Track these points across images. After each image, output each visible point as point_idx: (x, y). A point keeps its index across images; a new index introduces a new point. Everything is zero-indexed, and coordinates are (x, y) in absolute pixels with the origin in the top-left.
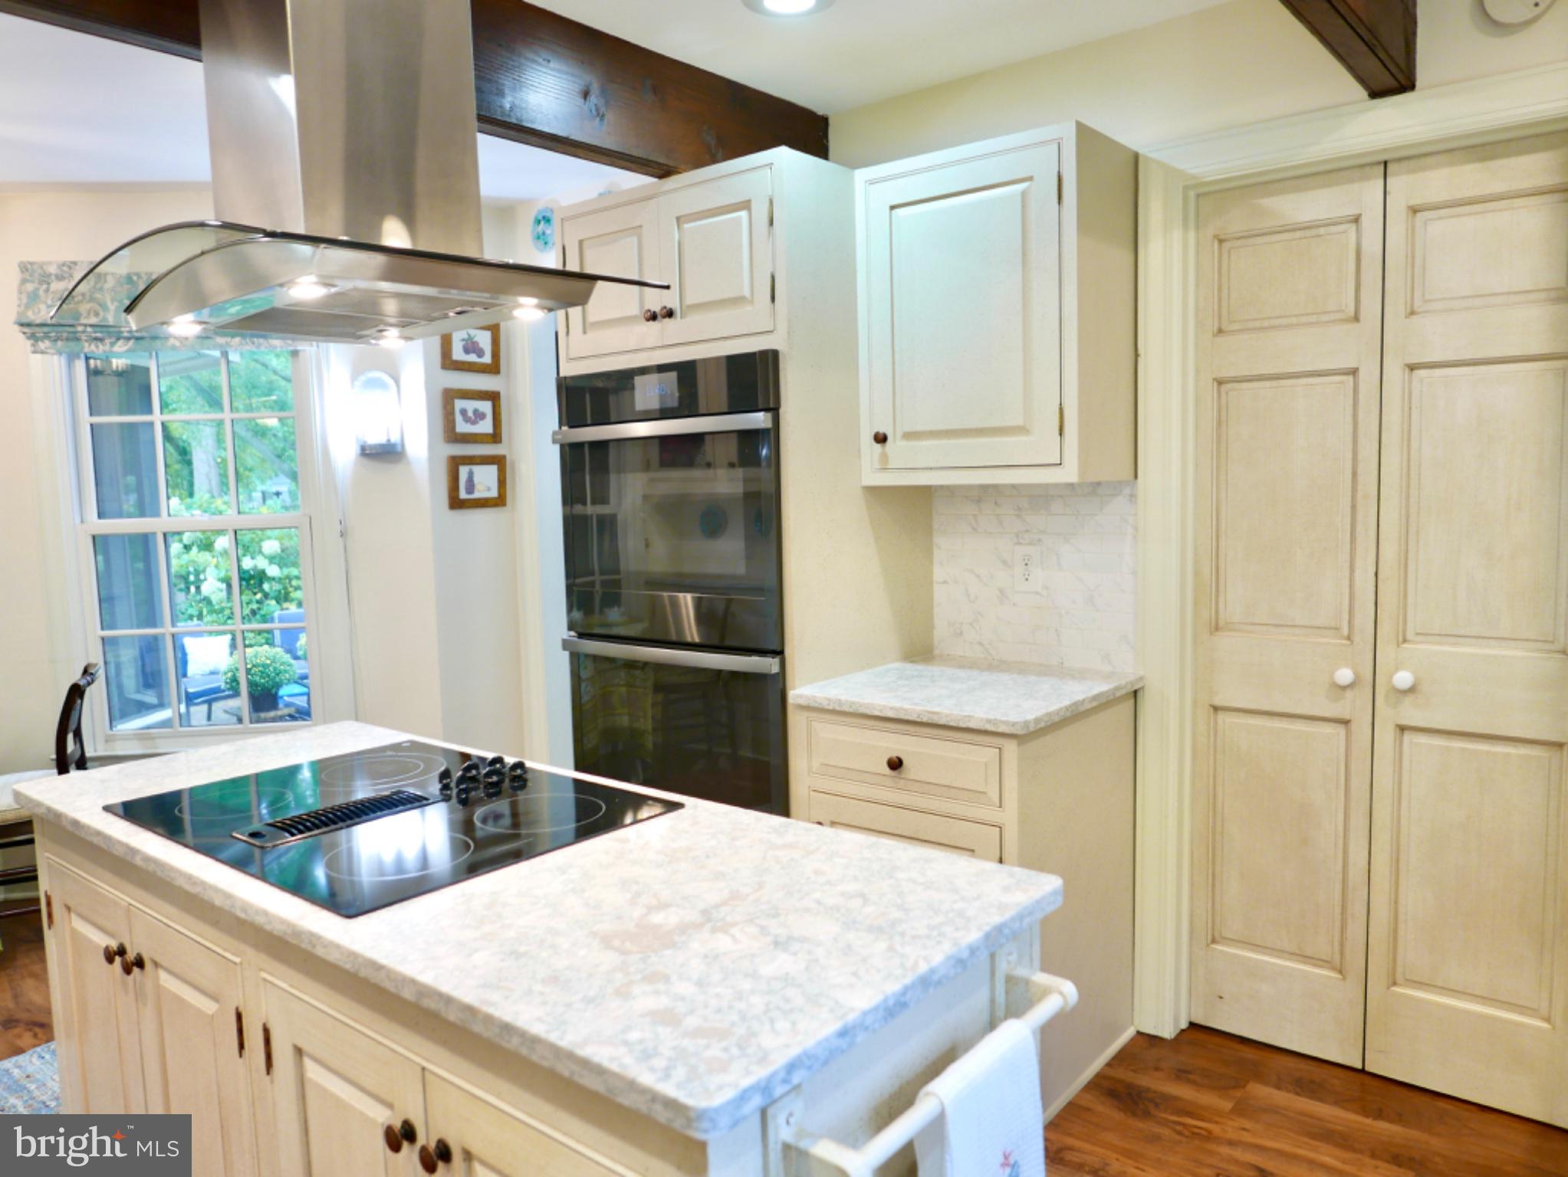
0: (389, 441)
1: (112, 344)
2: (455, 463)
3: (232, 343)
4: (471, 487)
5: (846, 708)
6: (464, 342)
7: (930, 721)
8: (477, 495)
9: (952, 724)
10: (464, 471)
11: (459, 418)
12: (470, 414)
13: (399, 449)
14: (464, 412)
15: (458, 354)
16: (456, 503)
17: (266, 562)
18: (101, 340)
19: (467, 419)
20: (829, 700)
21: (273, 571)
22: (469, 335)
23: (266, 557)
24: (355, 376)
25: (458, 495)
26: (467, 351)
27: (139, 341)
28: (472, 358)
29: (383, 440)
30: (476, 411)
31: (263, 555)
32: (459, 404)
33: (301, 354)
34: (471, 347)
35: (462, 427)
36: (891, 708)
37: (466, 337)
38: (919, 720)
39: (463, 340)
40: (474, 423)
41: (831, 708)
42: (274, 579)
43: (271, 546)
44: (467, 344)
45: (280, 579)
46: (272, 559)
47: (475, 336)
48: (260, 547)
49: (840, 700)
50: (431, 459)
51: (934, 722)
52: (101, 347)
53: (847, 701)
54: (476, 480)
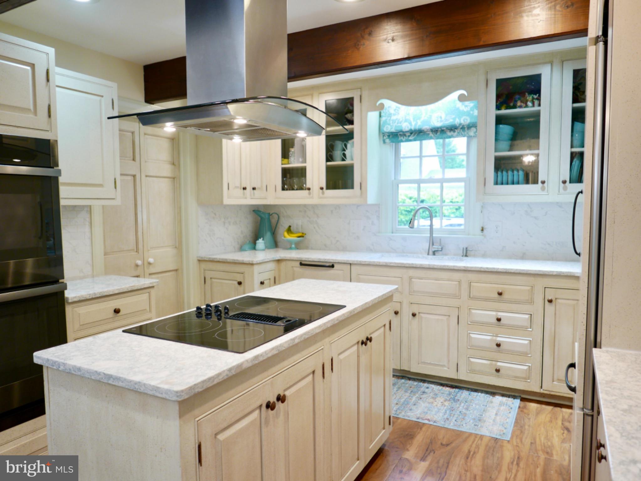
5: (98, 296)
7: (131, 290)
9: (139, 288)
20: (90, 294)
36: (117, 289)
38: (127, 291)
41: (90, 298)
49: (95, 293)
51: (133, 289)
53: (98, 292)
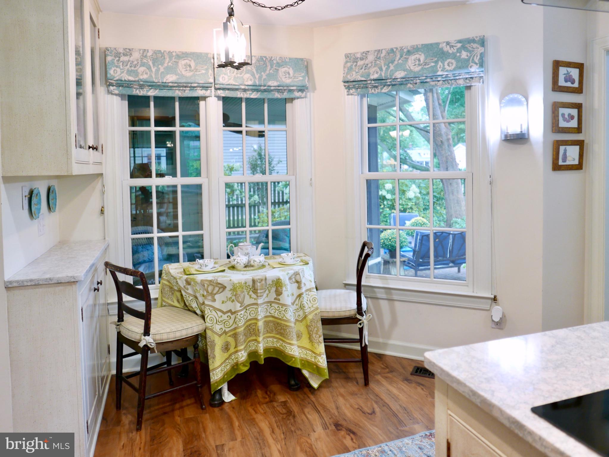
0: (521, 132)
1: (382, 89)
2: (557, 144)
3: (438, 84)
4: (565, 159)
6: (565, 76)
8: (568, 163)
10: (562, 148)
11: (561, 118)
12: (566, 116)
13: (527, 137)
14: (563, 115)
15: (562, 82)
16: (556, 167)
17: (386, 192)
18: (376, 87)
19: (565, 120)
21: (389, 196)
22: (567, 71)
23: (386, 191)
24: (502, 98)
25: (558, 163)
26: (566, 81)
27: (394, 86)
28: (569, 84)
29: (518, 131)
30: (569, 115)
31: (385, 189)
32: (562, 111)
33: (472, 88)
34: (569, 78)
35: (563, 124)
37: (566, 72)
39: (565, 74)
40: (568, 121)
42: (389, 200)
43: (389, 186)
44: (566, 77)
45: (391, 200)
46: (388, 191)
47: (571, 72)
48: (384, 186)
50: (545, 142)
52: (377, 90)
54: (568, 154)
